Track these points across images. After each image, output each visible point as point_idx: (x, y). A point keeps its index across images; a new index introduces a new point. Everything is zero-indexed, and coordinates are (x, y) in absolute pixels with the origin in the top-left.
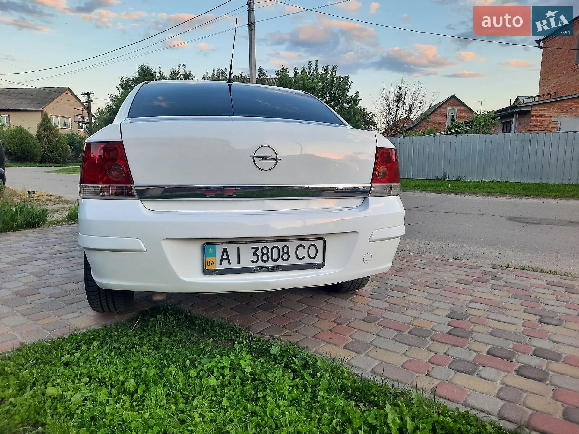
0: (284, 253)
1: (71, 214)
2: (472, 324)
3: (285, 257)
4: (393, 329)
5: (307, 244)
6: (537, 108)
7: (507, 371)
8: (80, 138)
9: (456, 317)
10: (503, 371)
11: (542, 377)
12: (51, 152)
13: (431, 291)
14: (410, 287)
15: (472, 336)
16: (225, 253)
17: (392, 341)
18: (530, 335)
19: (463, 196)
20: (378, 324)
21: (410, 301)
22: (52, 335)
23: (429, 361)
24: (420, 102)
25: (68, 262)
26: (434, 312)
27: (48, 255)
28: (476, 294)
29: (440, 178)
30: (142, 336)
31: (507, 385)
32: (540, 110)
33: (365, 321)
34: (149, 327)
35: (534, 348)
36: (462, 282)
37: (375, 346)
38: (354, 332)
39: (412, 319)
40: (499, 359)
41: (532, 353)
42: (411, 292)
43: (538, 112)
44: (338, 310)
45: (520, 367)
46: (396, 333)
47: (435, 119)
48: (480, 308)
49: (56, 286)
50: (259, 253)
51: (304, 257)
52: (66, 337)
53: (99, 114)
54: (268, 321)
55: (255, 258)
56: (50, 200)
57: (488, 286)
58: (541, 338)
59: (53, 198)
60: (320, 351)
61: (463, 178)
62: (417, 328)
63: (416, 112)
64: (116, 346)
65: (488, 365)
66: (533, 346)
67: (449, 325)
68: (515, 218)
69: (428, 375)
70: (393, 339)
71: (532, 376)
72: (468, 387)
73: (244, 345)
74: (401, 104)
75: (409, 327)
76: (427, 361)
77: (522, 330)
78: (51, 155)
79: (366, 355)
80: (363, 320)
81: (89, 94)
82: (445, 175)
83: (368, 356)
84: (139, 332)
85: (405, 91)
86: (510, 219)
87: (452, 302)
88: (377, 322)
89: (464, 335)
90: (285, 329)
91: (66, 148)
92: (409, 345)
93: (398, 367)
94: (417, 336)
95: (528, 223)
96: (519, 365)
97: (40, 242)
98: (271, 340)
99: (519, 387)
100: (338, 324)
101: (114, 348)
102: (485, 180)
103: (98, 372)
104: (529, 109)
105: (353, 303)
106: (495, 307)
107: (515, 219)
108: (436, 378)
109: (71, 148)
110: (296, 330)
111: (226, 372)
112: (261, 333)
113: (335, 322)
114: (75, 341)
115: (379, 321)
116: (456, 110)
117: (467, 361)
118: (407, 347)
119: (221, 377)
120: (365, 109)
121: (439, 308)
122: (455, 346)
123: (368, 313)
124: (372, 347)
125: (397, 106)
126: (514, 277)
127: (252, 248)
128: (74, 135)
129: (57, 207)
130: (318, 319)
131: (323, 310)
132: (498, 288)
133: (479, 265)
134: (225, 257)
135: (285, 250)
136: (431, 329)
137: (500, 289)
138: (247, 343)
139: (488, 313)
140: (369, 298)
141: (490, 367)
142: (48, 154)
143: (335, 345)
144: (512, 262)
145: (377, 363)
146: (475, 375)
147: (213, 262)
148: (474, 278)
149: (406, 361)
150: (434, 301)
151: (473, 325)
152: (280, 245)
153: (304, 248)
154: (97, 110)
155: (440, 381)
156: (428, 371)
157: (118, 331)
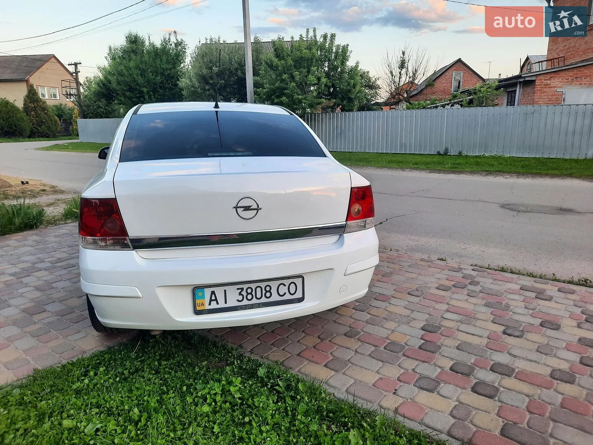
0: (266, 292)
1: (67, 211)
2: (442, 337)
3: (268, 294)
4: (370, 344)
5: (287, 282)
6: (541, 77)
7: (464, 388)
8: (69, 110)
9: (429, 329)
10: (461, 388)
11: (492, 393)
12: (40, 126)
13: (412, 299)
14: (393, 296)
15: (440, 351)
16: (213, 295)
17: (368, 358)
18: (492, 348)
19: (461, 175)
20: (358, 339)
21: (390, 312)
22: (61, 359)
23: (399, 379)
24: (424, 67)
25: (69, 271)
26: (410, 325)
27: (50, 265)
28: (453, 302)
29: (442, 153)
30: (143, 358)
31: (461, 403)
32: (545, 80)
33: (346, 336)
34: (150, 349)
35: (492, 363)
36: (442, 288)
37: (352, 364)
38: (336, 348)
39: (390, 332)
40: (459, 376)
41: (489, 368)
42: (393, 301)
43: (542, 82)
44: (324, 324)
45: (476, 384)
46: (373, 348)
47: (440, 85)
48: (453, 319)
49: (60, 302)
50: (244, 293)
51: (285, 293)
52: (75, 360)
53: (87, 83)
54: (258, 338)
55: (240, 298)
56: (44, 190)
57: (465, 291)
58: (501, 352)
59: (47, 188)
60: (303, 370)
61: (465, 153)
62: (393, 343)
63: (419, 79)
64: (120, 370)
65: (449, 382)
66: (493, 360)
67: (422, 339)
68: (508, 205)
69: (394, 393)
70: (370, 355)
71: (485, 393)
72: (427, 405)
73: (235, 365)
74: (404, 71)
75: (385, 342)
76: (397, 378)
77: (486, 343)
78: (40, 129)
79: (344, 374)
80: (345, 335)
81: (76, 65)
82: (447, 150)
83: (345, 375)
84: (141, 355)
85: (409, 56)
86: (503, 206)
87: (429, 312)
88: (357, 337)
89: (433, 349)
90: (273, 346)
91: (56, 121)
92: (382, 362)
93: (370, 385)
94: (391, 351)
95: (519, 211)
96: (475, 381)
97: (39, 247)
98: (260, 360)
99: (471, 404)
100: (322, 340)
101: (119, 373)
102: (487, 155)
103: (106, 401)
104: (534, 78)
105: (338, 316)
106: (467, 317)
107: (507, 207)
108: (401, 397)
109: (60, 120)
110: (283, 347)
111: (218, 398)
112: (251, 352)
113: (319, 337)
114: (83, 366)
115: (359, 336)
116: (462, 75)
117: (430, 378)
118: (381, 364)
119: (213, 404)
120: (368, 72)
121: (416, 319)
122: (424, 362)
123: (350, 327)
124: (350, 364)
125: (400, 73)
126: (491, 281)
127: (238, 289)
128: (63, 107)
129: (51, 198)
130: (303, 334)
131: (310, 324)
132: (474, 294)
133: (461, 267)
134: (213, 298)
135: (268, 289)
136: (405, 343)
137: (475, 296)
138: (238, 363)
139: (459, 324)
140: (353, 309)
141: (450, 384)
142: (37, 127)
143: (317, 363)
144: (494, 262)
145: (352, 381)
146: (436, 392)
147: (202, 303)
148: (454, 283)
149: (378, 379)
150: (413, 311)
151: (444, 337)
152: (263, 285)
153: (285, 285)
154: (86, 79)
155: (404, 399)
156: (396, 390)
157: (121, 354)
